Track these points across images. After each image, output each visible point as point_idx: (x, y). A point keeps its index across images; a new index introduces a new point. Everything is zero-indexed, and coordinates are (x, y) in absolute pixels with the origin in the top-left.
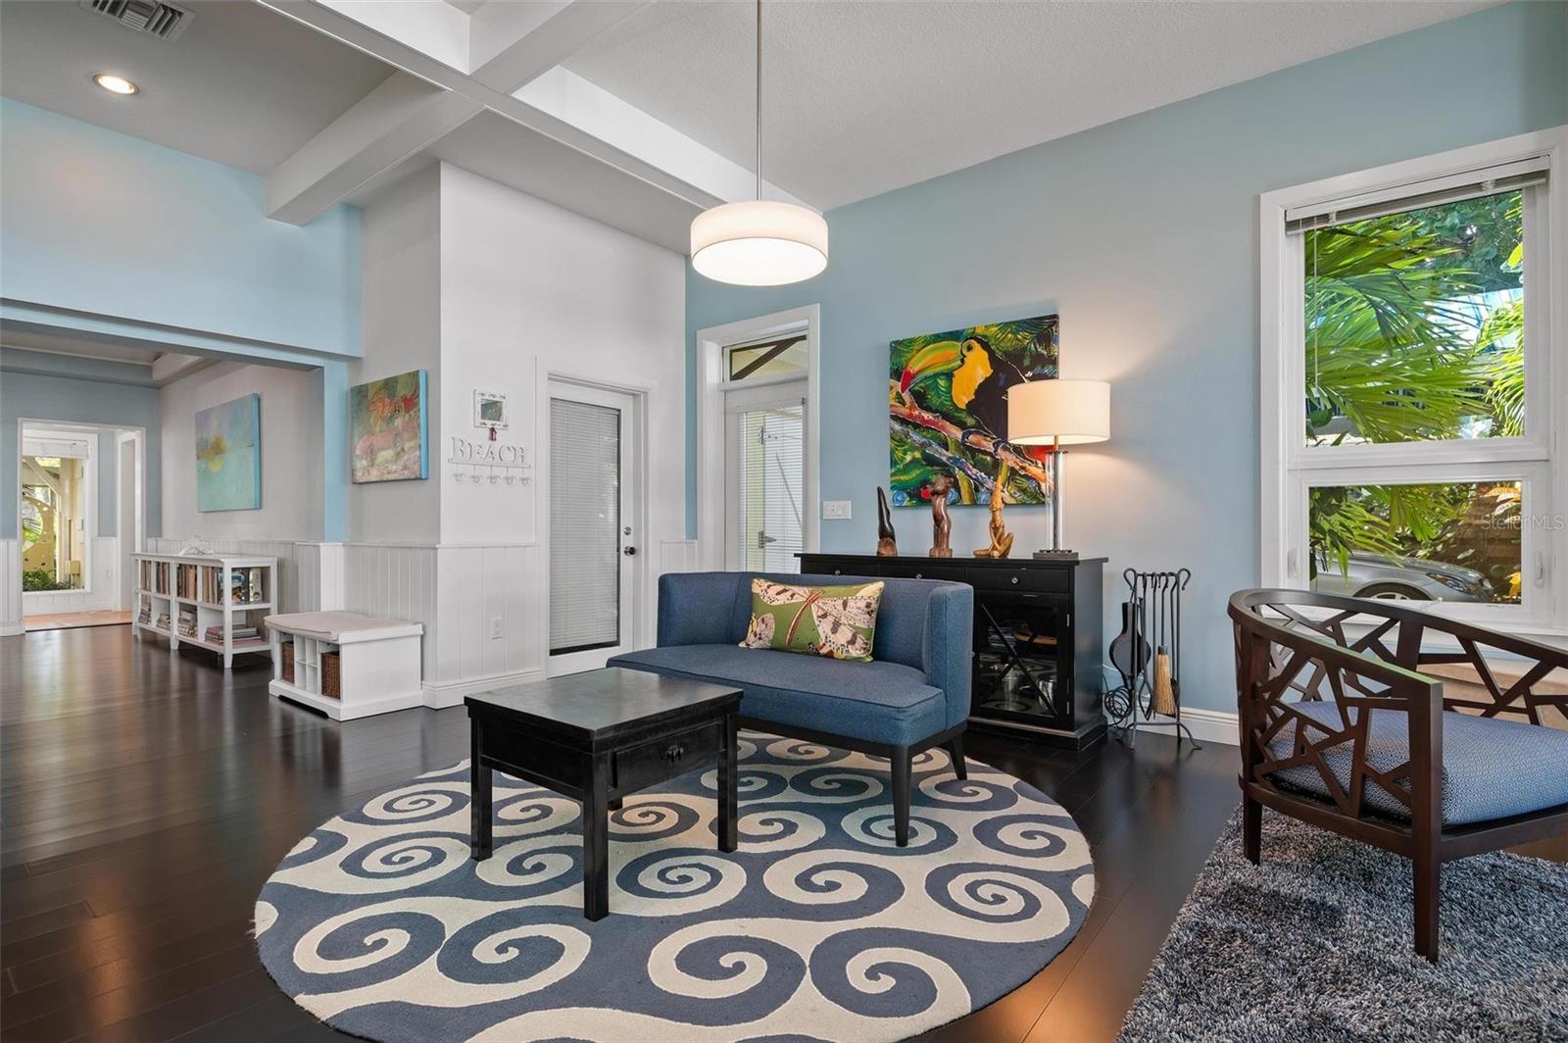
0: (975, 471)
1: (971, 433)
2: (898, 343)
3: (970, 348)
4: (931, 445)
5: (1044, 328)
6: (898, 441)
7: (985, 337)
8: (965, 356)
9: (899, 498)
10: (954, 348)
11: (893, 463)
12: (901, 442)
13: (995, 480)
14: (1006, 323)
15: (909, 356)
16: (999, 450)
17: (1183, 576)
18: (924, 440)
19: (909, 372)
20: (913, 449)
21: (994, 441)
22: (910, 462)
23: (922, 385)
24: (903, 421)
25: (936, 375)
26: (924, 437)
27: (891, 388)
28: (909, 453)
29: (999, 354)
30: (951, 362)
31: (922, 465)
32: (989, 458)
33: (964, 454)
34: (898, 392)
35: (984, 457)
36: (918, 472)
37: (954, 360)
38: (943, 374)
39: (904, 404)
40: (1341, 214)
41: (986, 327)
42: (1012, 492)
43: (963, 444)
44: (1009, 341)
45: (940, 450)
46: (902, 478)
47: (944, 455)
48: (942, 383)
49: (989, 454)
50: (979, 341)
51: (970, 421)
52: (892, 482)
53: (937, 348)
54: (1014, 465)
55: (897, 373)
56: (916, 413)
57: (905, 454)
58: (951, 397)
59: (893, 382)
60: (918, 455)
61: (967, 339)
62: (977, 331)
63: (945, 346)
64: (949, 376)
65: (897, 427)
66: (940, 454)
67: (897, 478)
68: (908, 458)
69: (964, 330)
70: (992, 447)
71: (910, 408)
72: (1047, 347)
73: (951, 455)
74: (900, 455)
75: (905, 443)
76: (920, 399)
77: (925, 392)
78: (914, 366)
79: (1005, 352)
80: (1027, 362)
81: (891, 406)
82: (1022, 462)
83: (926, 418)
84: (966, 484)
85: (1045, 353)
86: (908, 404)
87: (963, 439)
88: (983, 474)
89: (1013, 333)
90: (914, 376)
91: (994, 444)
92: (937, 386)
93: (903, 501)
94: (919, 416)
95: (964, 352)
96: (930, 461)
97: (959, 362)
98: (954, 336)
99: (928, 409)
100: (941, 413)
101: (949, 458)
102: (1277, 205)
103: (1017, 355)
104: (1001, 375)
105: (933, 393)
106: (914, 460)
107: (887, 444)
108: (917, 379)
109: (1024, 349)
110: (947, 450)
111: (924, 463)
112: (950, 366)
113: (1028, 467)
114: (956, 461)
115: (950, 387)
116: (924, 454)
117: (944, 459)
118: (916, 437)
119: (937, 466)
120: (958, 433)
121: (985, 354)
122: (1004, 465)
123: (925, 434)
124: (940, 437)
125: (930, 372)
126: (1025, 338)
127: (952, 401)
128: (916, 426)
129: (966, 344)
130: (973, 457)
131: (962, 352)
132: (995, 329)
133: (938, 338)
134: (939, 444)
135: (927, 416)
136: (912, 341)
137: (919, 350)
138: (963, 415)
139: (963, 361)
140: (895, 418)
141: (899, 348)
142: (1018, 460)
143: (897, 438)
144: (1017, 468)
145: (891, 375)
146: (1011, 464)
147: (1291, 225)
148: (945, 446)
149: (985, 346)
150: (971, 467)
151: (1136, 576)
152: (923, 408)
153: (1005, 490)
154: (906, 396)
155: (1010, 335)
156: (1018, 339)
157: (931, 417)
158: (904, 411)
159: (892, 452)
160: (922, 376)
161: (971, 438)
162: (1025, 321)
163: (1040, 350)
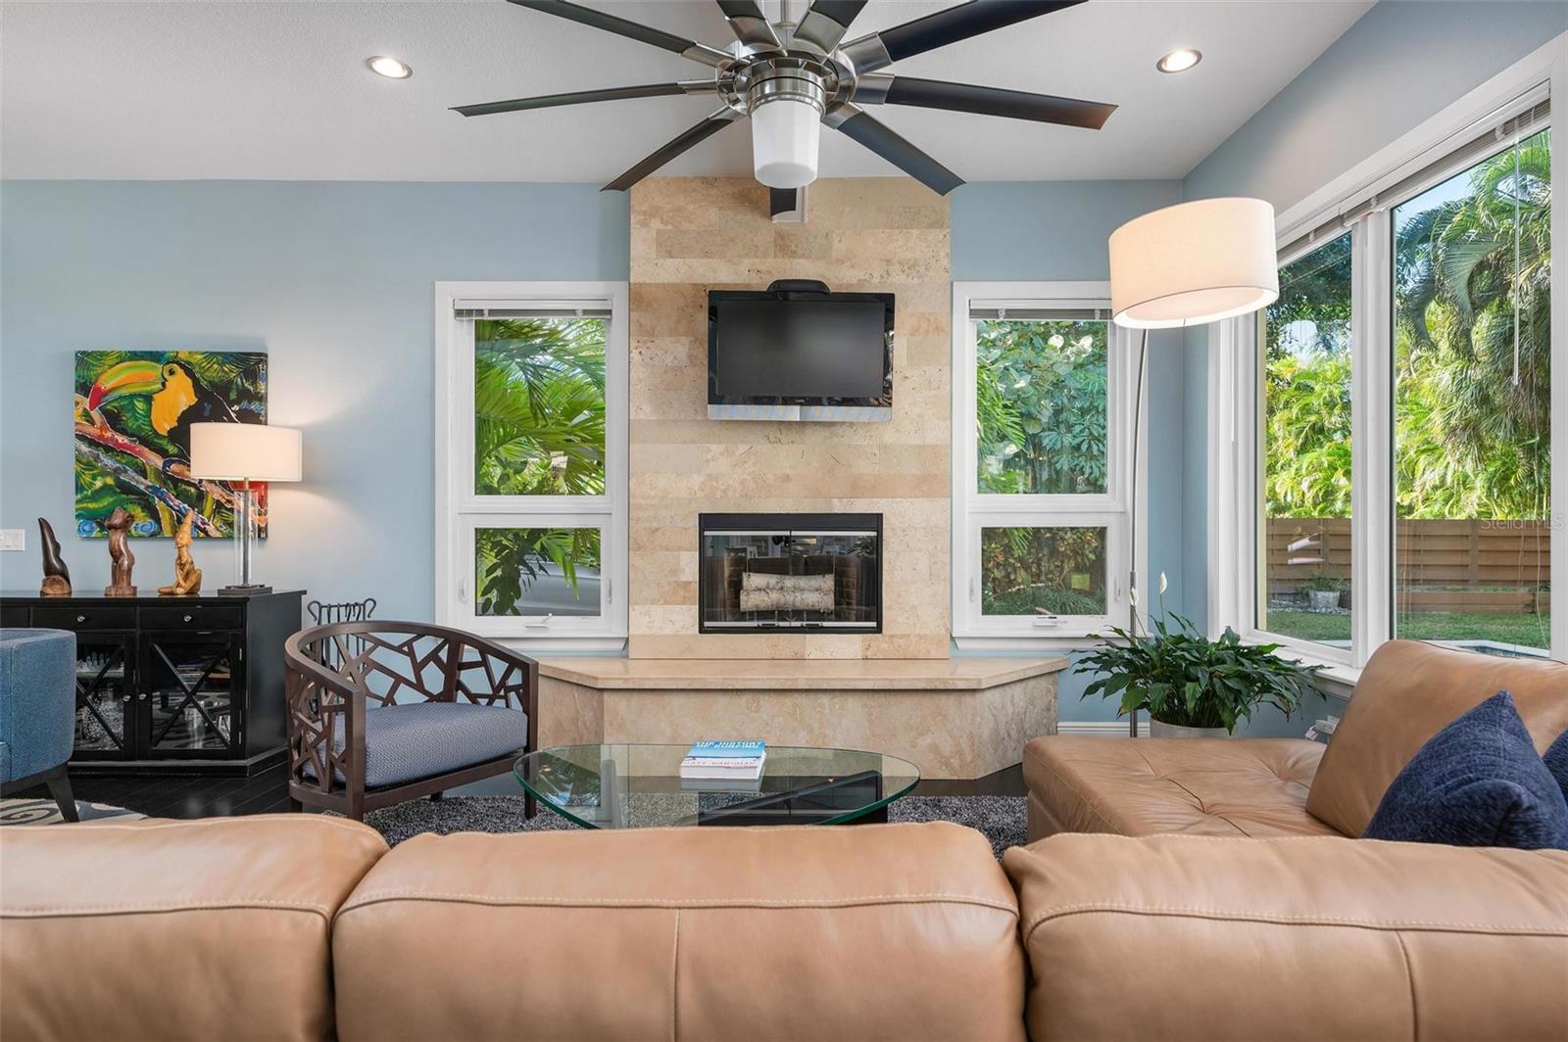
0: (177, 502)
1: (174, 462)
2: (84, 353)
3: (172, 373)
4: (126, 471)
5: (252, 365)
6: (85, 464)
7: (189, 363)
8: (165, 380)
9: (87, 528)
10: (156, 370)
11: (79, 488)
12: (89, 466)
13: (201, 512)
14: (211, 353)
15: (100, 370)
16: (203, 482)
17: (370, 605)
18: (118, 465)
19: (100, 389)
20: (104, 474)
22: (102, 488)
23: (115, 404)
24: (92, 442)
25: (133, 396)
26: (119, 462)
27: (77, 403)
28: (99, 478)
29: (204, 383)
30: (148, 384)
31: (115, 492)
32: (193, 490)
33: (165, 483)
34: (85, 410)
35: (188, 488)
36: (111, 500)
37: (155, 383)
38: (140, 395)
39: (93, 423)
40: (492, 312)
41: (190, 353)
42: (218, 525)
43: (165, 473)
44: (214, 372)
45: (137, 477)
46: (90, 505)
47: (142, 484)
48: (140, 405)
49: (194, 485)
50: (182, 366)
51: (172, 449)
52: (77, 510)
53: (135, 367)
54: (220, 498)
55: (83, 388)
56: (109, 434)
57: (94, 478)
58: (151, 421)
59: (79, 397)
60: (110, 481)
61: (169, 363)
62: (179, 355)
63: (142, 366)
64: (148, 398)
65: (84, 448)
66: (138, 482)
67: (85, 505)
68: (99, 484)
69: (165, 353)
71: (101, 429)
72: (254, 383)
73: (150, 484)
74: (88, 479)
75: (94, 467)
76: (113, 419)
77: (119, 413)
78: (107, 382)
79: (210, 382)
80: (233, 396)
81: (77, 424)
82: (229, 495)
83: (120, 441)
84: (167, 515)
85: (252, 389)
86: (98, 424)
87: (164, 467)
88: (186, 505)
89: (219, 364)
90: (106, 393)
92: (133, 409)
93: (91, 532)
94: (112, 439)
95: (166, 375)
96: (126, 489)
97: (160, 386)
98: (155, 357)
99: (123, 432)
100: (139, 438)
101: (148, 487)
102: (449, 294)
103: (224, 387)
104: (206, 405)
105: (129, 415)
106: (105, 487)
107: (72, 467)
108: (109, 398)
109: (231, 382)
110: (146, 478)
111: (118, 490)
112: (149, 388)
113: (235, 501)
114: (156, 490)
115: (149, 410)
116: (117, 480)
117: (142, 487)
118: (108, 461)
119: (133, 494)
120: (158, 461)
121: (189, 381)
122: (210, 498)
123: (119, 458)
124: (137, 463)
125: (124, 392)
126: (232, 372)
127: (152, 426)
128: (108, 450)
129: (168, 367)
130: (176, 487)
131: (163, 376)
132: (200, 357)
133: (135, 356)
134: (136, 472)
135: (121, 439)
136: (103, 354)
137: (112, 366)
138: (164, 442)
139: (164, 385)
140: (81, 437)
141: (84, 360)
142: (224, 494)
143: (85, 461)
144: (223, 501)
145: (76, 388)
146: (216, 497)
147: (459, 313)
148: (143, 473)
149: (189, 373)
150: (173, 497)
151: (321, 607)
152: (116, 430)
153: (210, 523)
154: (96, 414)
155: (215, 366)
156: (223, 371)
157: (126, 441)
158: (93, 431)
159: (78, 476)
160: (116, 394)
161: (173, 467)
162: (231, 354)
163: (246, 385)
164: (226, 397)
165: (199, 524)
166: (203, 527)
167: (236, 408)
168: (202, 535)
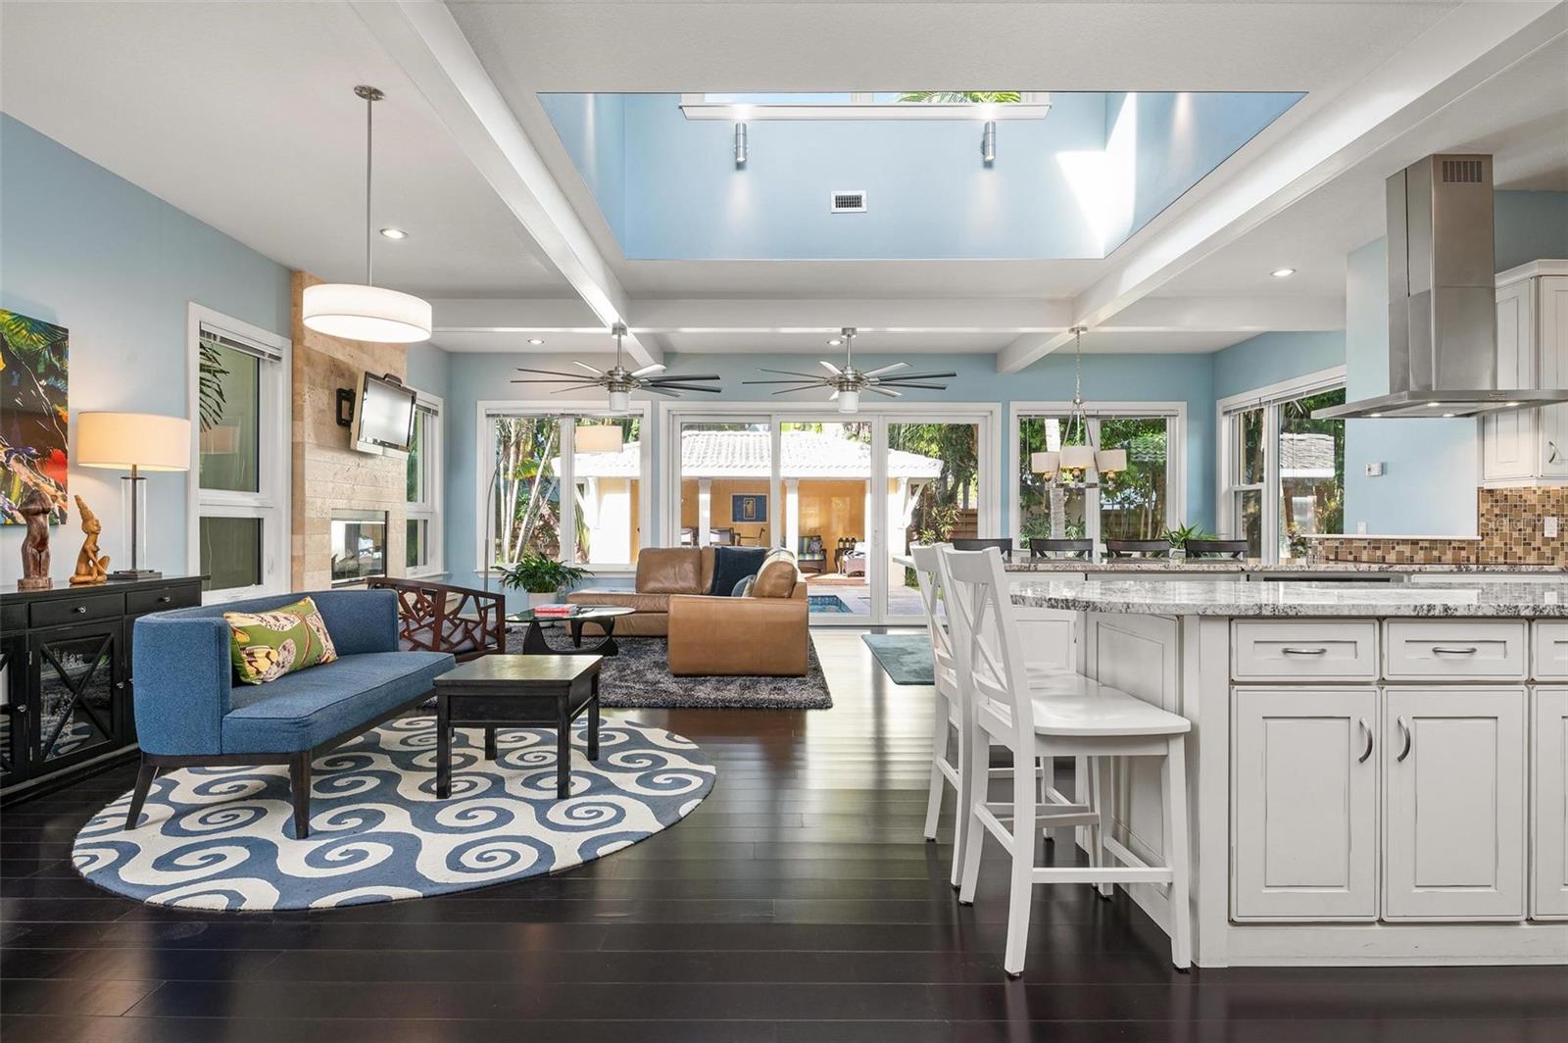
5: (55, 338)
14: (20, 316)
16: (12, 462)
21: (6, 450)
29: (12, 349)
44: (22, 338)
49: (2, 464)
54: (28, 480)
70: (3, 455)
72: (62, 360)
79: (18, 348)
80: (41, 369)
82: (36, 478)
85: (58, 365)
89: (28, 331)
91: (6, 453)
103: (31, 358)
104: (12, 373)
109: (38, 353)
113: (42, 484)
122: (17, 480)
126: (39, 342)
132: (8, 317)
142: (29, 476)
144: (31, 484)
146: (24, 478)
147: (202, 333)
155: (24, 332)
156: (32, 339)
162: (40, 323)
163: (53, 360)
164: (35, 371)
165: (7, 509)
166: (10, 512)
167: (43, 382)
168: (9, 521)
